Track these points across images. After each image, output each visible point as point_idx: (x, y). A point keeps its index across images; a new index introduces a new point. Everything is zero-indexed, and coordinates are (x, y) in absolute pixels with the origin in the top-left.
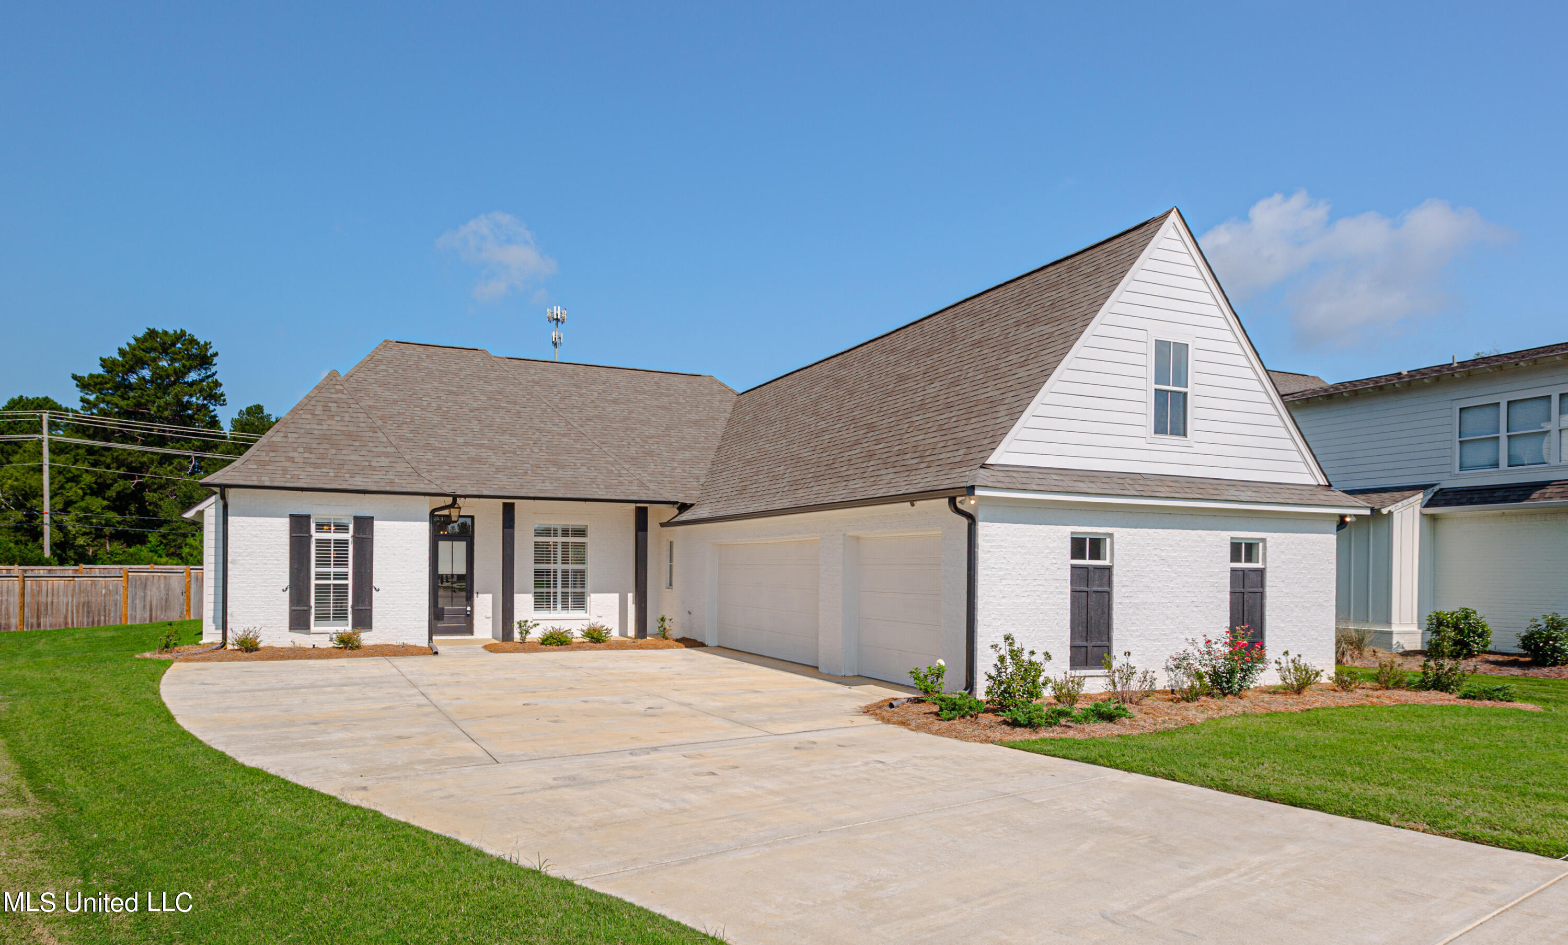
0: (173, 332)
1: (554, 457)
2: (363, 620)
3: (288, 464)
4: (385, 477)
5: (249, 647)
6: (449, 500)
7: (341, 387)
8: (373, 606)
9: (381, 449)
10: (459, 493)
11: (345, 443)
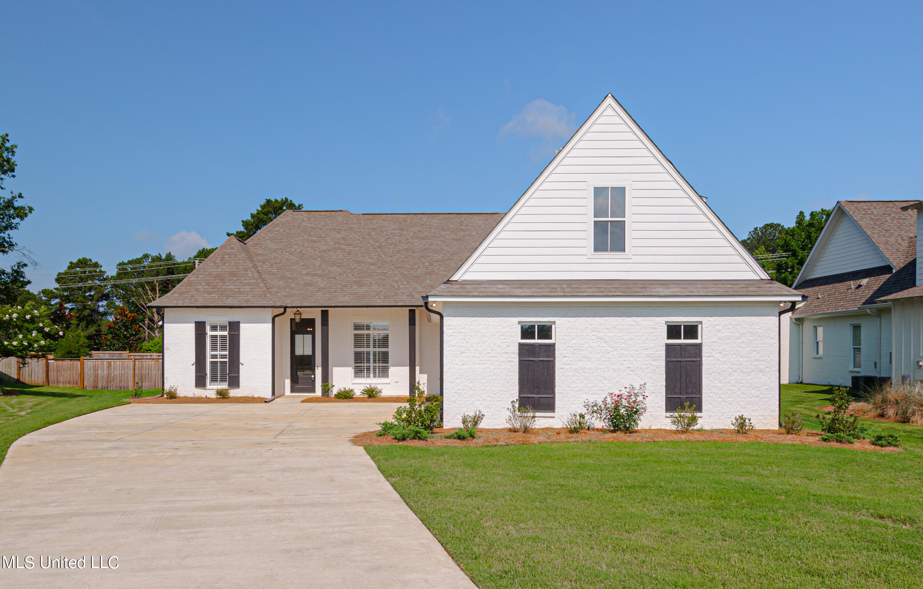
0: (281, 200)
1: (360, 279)
2: (235, 382)
3: (196, 293)
4: (246, 298)
5: (172, 396)
6: (282, 310)
7: (233, 245)
8: (240, 374)
9: (248, 281)
10: (289, 305)
11: (228, 278)
